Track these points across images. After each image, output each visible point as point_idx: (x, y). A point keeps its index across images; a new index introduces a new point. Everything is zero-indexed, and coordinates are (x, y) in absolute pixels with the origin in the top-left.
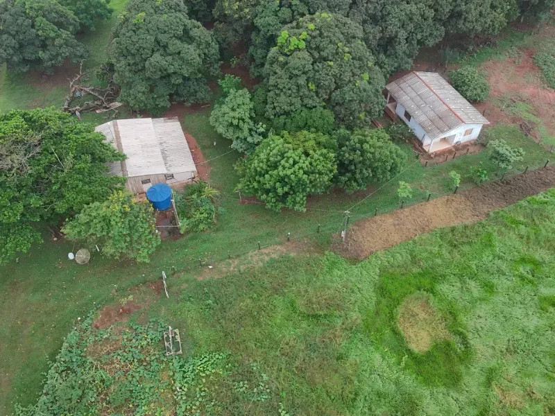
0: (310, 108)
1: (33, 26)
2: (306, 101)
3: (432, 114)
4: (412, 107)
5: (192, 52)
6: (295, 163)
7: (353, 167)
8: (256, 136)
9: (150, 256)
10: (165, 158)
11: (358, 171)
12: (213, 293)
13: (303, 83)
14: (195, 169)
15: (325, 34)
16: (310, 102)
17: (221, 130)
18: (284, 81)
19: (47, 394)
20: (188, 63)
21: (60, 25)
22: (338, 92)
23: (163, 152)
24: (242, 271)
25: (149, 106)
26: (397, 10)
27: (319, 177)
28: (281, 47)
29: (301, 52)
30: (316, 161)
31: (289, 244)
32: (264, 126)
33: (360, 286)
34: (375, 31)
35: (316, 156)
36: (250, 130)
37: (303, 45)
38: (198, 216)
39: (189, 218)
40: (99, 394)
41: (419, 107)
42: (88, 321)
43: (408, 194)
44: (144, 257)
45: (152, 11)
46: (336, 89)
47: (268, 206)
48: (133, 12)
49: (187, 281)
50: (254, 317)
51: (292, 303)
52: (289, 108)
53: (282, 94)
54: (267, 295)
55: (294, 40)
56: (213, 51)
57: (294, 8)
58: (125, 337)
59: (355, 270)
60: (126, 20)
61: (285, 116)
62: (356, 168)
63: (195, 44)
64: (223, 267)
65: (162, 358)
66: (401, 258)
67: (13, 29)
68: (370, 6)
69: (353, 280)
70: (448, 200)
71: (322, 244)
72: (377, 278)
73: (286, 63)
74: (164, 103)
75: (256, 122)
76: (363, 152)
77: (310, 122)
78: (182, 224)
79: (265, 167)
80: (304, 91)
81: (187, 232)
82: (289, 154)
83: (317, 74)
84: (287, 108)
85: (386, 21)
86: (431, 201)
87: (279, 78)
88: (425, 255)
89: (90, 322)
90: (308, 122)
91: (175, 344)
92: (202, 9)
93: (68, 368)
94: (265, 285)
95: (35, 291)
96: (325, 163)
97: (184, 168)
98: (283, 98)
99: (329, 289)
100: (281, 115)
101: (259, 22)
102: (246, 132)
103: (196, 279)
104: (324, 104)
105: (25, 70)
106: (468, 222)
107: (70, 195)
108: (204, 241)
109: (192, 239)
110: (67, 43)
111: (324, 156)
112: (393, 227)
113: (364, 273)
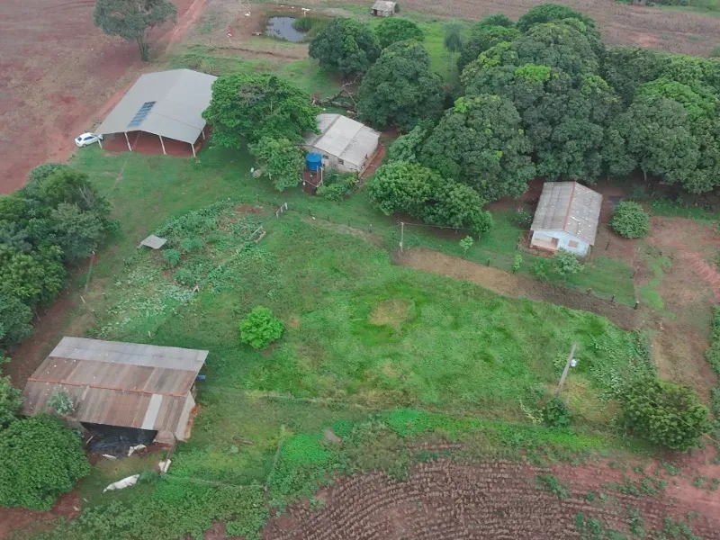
1: (344, 40)
3: (551, 214)
4: (543, 203)
10: (346, 149)
15: (482, 110)
21: (362, 46)
23: (349, 146)
29: (460, 115)
31: (369, 234)
37: (464, 111)
41: (549, 206)
55: (460, 105)
58: (240, 220)
59: (389, 267)
64: (321, 222)
65: (246, 238)
67: (331, 37)
70: (502, 274)
72: (395, 278)
74: (382, 120)
78: (320, 187)
80: (448, 143)
95: (225, 179)
97: (352, 160)
104: (458, 159)
108: (325, 206)
109: (320, 201)
110: (358, 60)
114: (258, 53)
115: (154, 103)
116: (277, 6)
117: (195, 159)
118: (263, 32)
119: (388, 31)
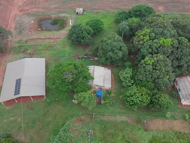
0: (148, 81)
1: (82, 33)
2: (147, 79)
3: (187, 93)
4: (181, 88)
5: (120, 54)
6: (138, 97)
7: (154, 104)
8: (130, 83)
9: (92, 108)
10: (104, 81)
11: (155, 105)
12: (104, 124)
13: (148, 74)
14: (110, 86)
15: (159, 63)
16: (148, 80)
17: (121, 78)
18: (142, 72)
19: (59, 135)
20: (118, 56)
21: (89, 34)
22: (157, 80)
23: (104, 79)
24: (114, 121)
25: (104, 63)
26: (186, 58)
27: (143, 104)
28: (145, 61)
29: (150, 66)
30: (144, 98)
31: (129, 118)
32: (133, 81)
33: (145, 139)
34: (176, 63)
35: (144, 97)
36: (129, 81)
37: (151, 64)
38: (107, 101)
39: (105, 100)
40: (70, 140)
41: (184, 89)
42: (72, 119)
43: (169, 117)
44: (91, 109)
45: (113, 40)
46: (157, 78)
47: (127, 106)
48: (108, 39)
49: (99, 118)
50: (113, 136)
51: (124, 136)
52: (142, 79)
53: (141, 75)
54: (118, 131)
55: (149, 61)
56: (127, 53)
57: (153, 50)
58: (80, 127)
59: (145, 133)
60: (106, 41)
61: (140, 81)
62: (155, 104)
63: (122, 51)
64: (109, 117)
65: (87, 137)
66: (161, 135)
67: (77, 33)
68: (177, 55)
69: (143, 136)
70: (182, 122)
71: (138, 122)
72: (151, 138)
73: (145, 67)
75: (131, 79)
76: (159, 100)
77: (147, 85)
78: (103, 102)
79: (129, 95)
80: (148, 76)
81: (103, 104)
82: (137, 94)
83: (153, 73)
84: (141, 79)
85: (181, 60)
86: (177, 121)
87: (141, 70)
88: (168, 137)
89: (73, 120)
90: (146, 85)
91: (91, 135)
92: (128, 36)
93: (65, 130)
94: (118, 128)
95: (63, 106)
96: (146, 100)
97: (108, 85)
98: (141, 76)
99: (136, 136)
100: (139, 80)
101: (142, 50)
102: (128, 82)
103: (101, 118)
104: (152, 81)
105: (76, 43)
106: (186, 132)
107: (78, 88)
108: (107, 108)
109: (104, 106)
110: (89, 39)
111: (147, 98)
112: (161, 124)
113: (148, 135)
114: (45, 39)
115: (20, 79)
116: (42, 16)
117: (46, 100)
118: (41, 28)
119: (93, 25)
